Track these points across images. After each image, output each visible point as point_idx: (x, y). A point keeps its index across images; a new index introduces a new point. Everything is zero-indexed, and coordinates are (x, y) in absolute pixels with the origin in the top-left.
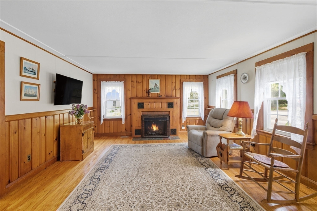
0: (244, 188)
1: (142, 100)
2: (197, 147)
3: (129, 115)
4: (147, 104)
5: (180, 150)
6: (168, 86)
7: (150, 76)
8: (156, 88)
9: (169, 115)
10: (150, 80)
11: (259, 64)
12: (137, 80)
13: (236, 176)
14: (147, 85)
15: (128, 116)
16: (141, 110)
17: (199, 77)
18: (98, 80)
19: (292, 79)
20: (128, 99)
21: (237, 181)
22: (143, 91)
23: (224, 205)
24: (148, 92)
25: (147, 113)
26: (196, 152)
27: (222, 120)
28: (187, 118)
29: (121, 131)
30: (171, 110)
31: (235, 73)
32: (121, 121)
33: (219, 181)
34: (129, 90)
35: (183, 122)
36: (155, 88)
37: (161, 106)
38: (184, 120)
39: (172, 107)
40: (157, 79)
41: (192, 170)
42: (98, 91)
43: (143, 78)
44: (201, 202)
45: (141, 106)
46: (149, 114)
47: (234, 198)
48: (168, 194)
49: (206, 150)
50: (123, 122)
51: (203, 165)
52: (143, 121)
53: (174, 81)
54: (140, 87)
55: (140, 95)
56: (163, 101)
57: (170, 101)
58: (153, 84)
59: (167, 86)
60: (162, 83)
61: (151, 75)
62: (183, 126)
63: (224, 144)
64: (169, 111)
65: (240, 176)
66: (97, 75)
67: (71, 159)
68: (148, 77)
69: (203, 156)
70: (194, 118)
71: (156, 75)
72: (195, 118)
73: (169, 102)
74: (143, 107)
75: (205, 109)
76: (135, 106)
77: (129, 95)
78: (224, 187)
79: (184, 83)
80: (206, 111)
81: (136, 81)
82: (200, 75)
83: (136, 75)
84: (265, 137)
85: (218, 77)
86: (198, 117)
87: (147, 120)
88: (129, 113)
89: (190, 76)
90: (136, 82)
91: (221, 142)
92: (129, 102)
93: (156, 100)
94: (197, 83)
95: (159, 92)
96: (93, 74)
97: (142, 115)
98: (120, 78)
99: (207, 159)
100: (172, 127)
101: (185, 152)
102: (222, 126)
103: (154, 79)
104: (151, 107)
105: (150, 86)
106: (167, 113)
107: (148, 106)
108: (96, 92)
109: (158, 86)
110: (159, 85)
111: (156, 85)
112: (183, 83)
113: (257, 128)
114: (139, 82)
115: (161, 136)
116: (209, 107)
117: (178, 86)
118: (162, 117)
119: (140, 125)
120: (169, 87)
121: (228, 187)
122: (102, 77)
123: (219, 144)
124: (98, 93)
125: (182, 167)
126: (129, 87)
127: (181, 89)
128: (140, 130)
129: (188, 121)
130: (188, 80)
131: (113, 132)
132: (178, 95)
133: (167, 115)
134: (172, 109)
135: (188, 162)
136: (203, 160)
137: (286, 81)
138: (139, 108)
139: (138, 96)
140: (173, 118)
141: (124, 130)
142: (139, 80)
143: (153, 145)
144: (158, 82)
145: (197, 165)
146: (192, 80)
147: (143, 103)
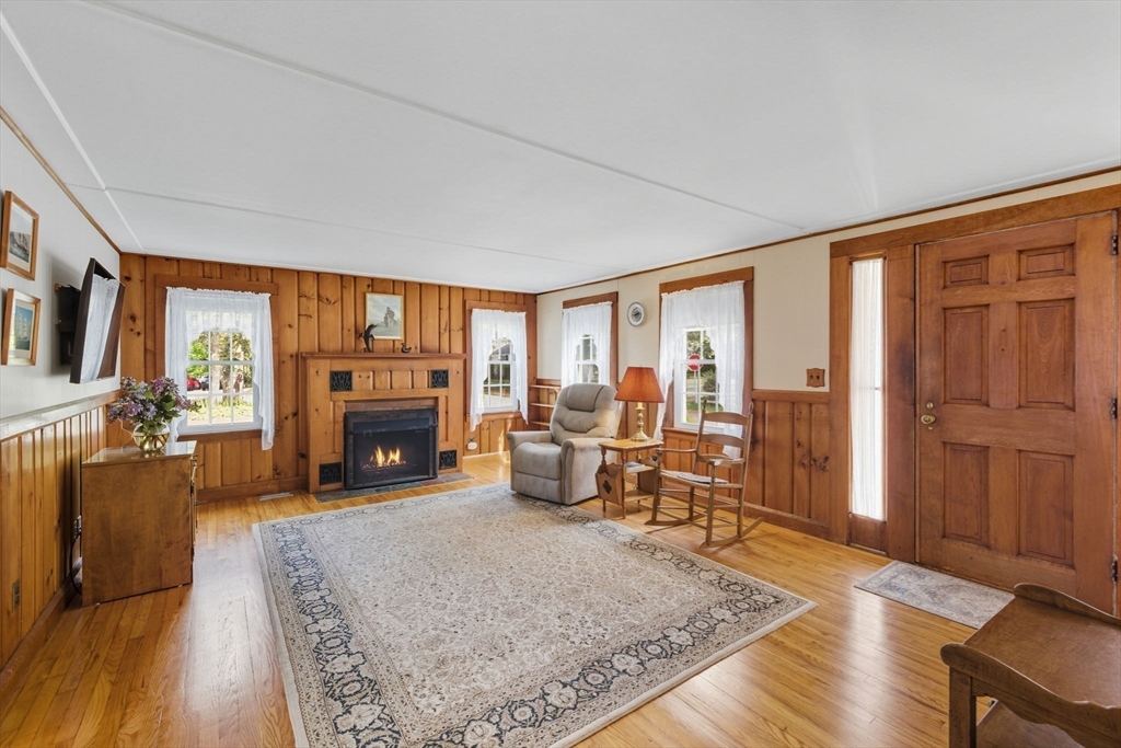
0: (665, 539)
1: (346, 361)
2: (544, 485)
3: (290, 417)
4: (364, 375)
5: (494, 502)
6: (427, 319)
7: (370, 282)
8: (391, 324)
9: (434, 411)
10: (369, 296)
11: (667, 287)
12: (321, 293)
13: (647, 523)
14: (359, 311)
15: (286, 418)
16: (342, 396)
17: (514, 297)
18: (149, 279)
19: (726, 326)
20: (286, 358)
21: (649, 533)
22: (345, 332)
23: (649, 569)
24: (366, 334)
25: (362, 408)
26: (539, 499)
27: (592, 411)
28: (483, 415)
29: (256, 475)
30: (440, 392)
31: (614, 298)
32: (255, 441)
33: (620, 538)
34: (290, 326)
35: (473, 428)
36: (386, 323)
37: (408, 382)
38: (475, 422)
39: (446, 384)
40: (394, 294)
41: (557, 534)
42: (149, 323)
43: (342, 287)
44: (611, 576)
45: (341, 381)
46: (369, 409)
47: (659, 555)
48: (543, 581)
49: (571, 488)
50: (267, 443)
51: (571, 520)
52: (351, 433)
53: (445, 305)
54: (331, 317)
55: (333, 344)
56: (416, 365)
57: (439, 365)
58: (379, 308)
59: (423, 319)
60: (409, 308)
61: (372, 279)
62: (472, 440)
63: (613, 464)
64: (436, 399)
65: (653, 522)
66: (145, 259)
67: (136, 590)
68: (362, 287)
69: (561, 504)
70: (501, 416)
71: (390, 280)
72: (505, 416)
73: (436, 368)
74: (349, 387)
75: (530, 389)
76: (319, 383)
77: (291, 346)
78: (634, 545)
79: (476, 312)
80: (532, 393)
81: (319, 296)
82: (516, 294)
83: (318, 274)
84: (677, 441)
85: (567, 304)
86: (511, 413)
87: (362, 431)
88: (289, 409)
89: (489, 291)
90: (319, 300)
91: (604, 461)
92: (289, 367)
93: (394, 363)
94: (510, 313)
95: (399, 337)
96: (121, 254)
97: (345, 414)
98: (254, 279)
99: (571, 508)
100: (442, 446)
101: (512, 504)
102: (595, 426)
103: (384, 292)
104: (377, 385)
105: (368, 317)
106: (430, 403)
107: (364, 383)
108: (137, 330)
109: (395, 318)
110: (398, 315)
111: (390, 313)
112: (471, 311)
113: (663, 426)
114: (330, 299)
115: (403, 479)
116: (540, 382)
117: (457, 323)
118: (414, 416)
119: (339, 448)
120: (431, 322)
121: (640, 543)
122: (173, 271)
123: (600, 467)
124: (150, 332)
125: (530, 533)
126: (290, 313)
127: (466, 329)
128: (337, 465)
129: (486, 426)
130: (487, 304)
131: (220, 485)
132: (458, 348)
133: (428, 409)
134: (445, 389)
135: (538, 522)
136: (566, 512)
137: (715, 328)
138: (334, 388)
139: (325, 346)
140: (447, 417)
141: (268, 472)
142: (331, 292)
143: (409, 501)
144: (395, 303)
145: (560, 523)
146: (495, 304)
147: (349, 374)
